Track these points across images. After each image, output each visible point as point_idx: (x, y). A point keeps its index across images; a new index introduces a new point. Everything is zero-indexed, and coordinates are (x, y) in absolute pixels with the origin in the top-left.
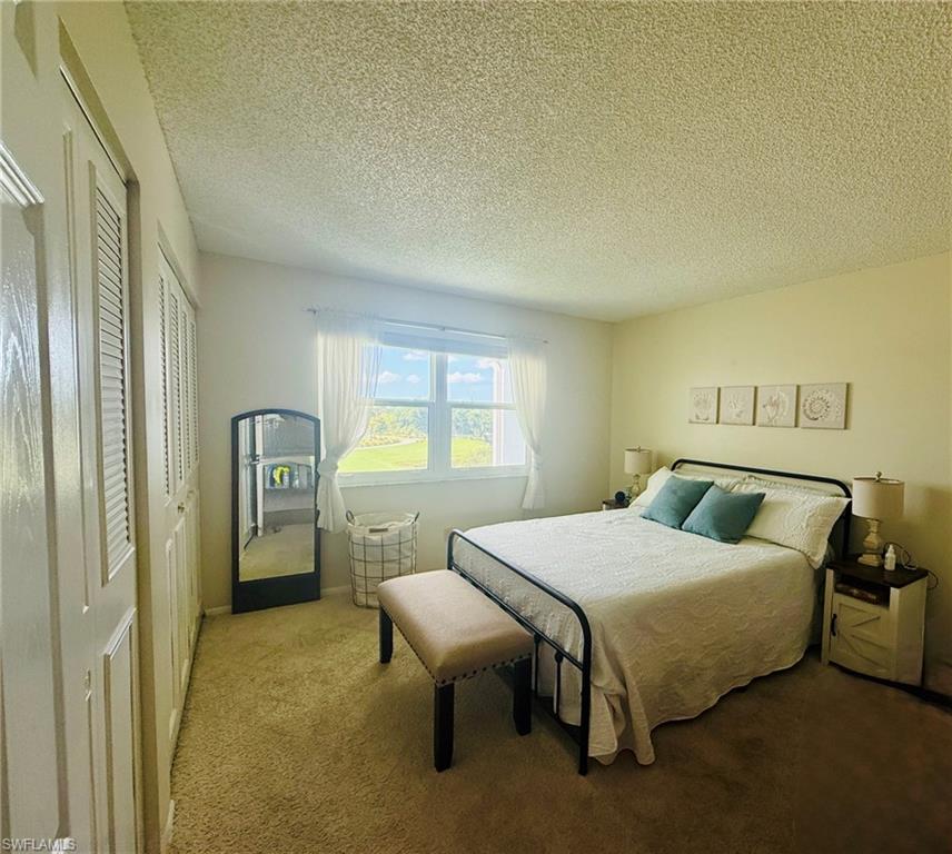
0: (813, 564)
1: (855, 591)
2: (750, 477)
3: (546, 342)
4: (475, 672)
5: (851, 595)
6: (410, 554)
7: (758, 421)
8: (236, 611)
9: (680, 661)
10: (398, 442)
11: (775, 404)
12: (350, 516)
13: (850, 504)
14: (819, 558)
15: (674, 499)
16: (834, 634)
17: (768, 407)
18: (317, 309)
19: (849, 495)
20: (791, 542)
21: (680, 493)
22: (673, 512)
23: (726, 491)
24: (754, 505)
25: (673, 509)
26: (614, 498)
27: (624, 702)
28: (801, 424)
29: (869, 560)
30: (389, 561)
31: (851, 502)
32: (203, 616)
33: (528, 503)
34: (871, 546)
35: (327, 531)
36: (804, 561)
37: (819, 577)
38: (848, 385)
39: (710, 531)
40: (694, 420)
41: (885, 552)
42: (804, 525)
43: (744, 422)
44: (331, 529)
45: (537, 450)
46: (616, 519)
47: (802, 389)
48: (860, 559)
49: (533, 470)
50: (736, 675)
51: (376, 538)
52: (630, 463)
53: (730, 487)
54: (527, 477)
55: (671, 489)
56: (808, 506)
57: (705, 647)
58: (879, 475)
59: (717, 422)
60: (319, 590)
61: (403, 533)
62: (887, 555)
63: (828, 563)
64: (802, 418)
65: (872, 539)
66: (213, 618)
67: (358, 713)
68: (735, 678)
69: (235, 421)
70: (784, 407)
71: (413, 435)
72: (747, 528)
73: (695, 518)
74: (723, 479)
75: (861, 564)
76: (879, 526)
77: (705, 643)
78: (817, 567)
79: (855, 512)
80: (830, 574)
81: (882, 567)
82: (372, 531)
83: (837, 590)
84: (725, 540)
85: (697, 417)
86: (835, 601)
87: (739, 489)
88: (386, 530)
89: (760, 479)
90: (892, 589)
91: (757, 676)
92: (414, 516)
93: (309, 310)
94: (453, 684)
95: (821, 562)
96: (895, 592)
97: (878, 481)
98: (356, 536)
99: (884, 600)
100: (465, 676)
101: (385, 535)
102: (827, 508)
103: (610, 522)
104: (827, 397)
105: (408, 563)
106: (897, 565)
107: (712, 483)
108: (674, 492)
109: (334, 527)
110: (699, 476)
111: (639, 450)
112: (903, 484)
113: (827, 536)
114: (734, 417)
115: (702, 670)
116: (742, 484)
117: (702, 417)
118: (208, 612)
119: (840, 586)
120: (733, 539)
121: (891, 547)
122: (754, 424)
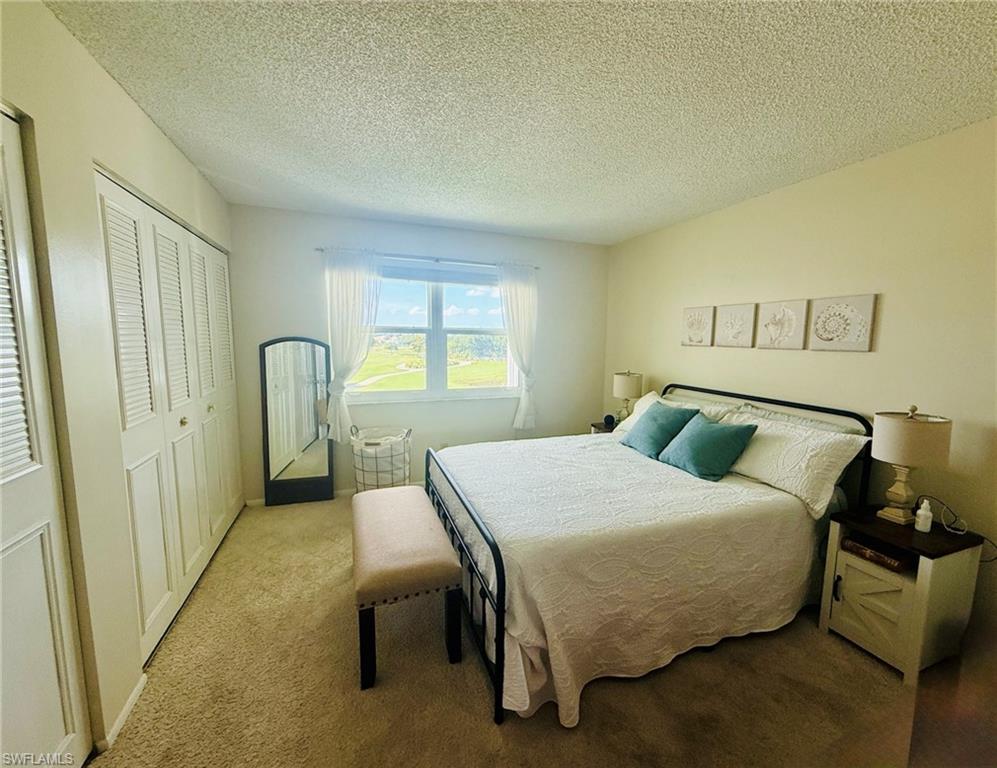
0: (813, 514)
1: (868, 552)
2: (746, 405)
3: (536, 268)
4: (396, 599)
5: (863, 556)
6: (401, 466)
7: (759, 342)
8: (267, 504)
9: (621, 614)
10: (458, 363)
11: (779, 323)
12: (355, 430)
13: (869, 444)
14: (820, 508)
15: (653, 428)
16: (838, 599)
17: (771, 327)
18: (323, 247)
19: (869, 432)
20: (787, 485)
21: (661, 421)
22: (651, 441)
23: (712, 421)
24: (744, 438)
25: (651, 437)
26: (603, 421)
27: (544, 655)
28: (811, 345)
29: (893, 514)
30: (381, 472)
31: (870, 443)
32: (245, 506)
33: (518, 424)
34: (897, 498)
35: (336, 442)
36: (802, 508)
37: (821, 529)
38: (877, 298)
39: (687, 464)
40: (688, 342)
41: (918, 507)
42: (803, 466)
43: (741, 343)
44: (339, 440)
45: (528, 373)
46: (590, 445)
47: (815, 305)
48: (880, 512)
49: (524, 391)
50: (699, 633)
51: (370, 450)
52: (619, 387)
53: (720, 416)
54: (519, 399)
55: (652, 416)
56: (812, 443)
57: (655, 601)
58: (914, 409)
59: (712, 345)
60: (332, 491)
61: (394, 447)
62: (919, 512)
63: (833, 514)
64: (813, 338)
65: (899, 490)
66: (251, 508)
67: (320, 612)
68: (697, 636)
69: (263, 347)
70: (790, 325)
71: (469, 358)
72: (734, 463)
73: (673, 449)
74: (711, 407)
75: (879, 518)
76: (909, 475)
77: (656, 596)
78: (817, 517)
79: (875, 454)
80: (835, 528)
81: (911, 525)
82: (367, 444)
83: (843, 547)
84: (704, 475)
85: (691, 340)
86: (839, 560)
87: (729, 418)
88: (378, 444)
89: (757, 408)
90: (922, 559)
91: (727, 636)
92: (406, 431)
93: (317, 249)
94: (373, 609)
95: (823, 511)
96: (925, 564)
97: (912, 417)
98: (357, 449)
99: (910, 569)
100: (385, 601)
101: (378, 449)
102: (835, 447)
103: (585, 447)
104: (847, 313)
105: (399, 474)
106: (934, 524)
107: (697, 412)
108: (655, 419)
109: (342, 440)
110: (686, 402)
111: (628, 374)
112: (950, 422)
113: (834, 482)
114: (731, 338)
115: (650, 626)
116: (734, 413)
117: (695, 339)
118: (248, 502)
119: (849, 543)
120: (714, 475)
121: (925, 504)
122: (753, 346)
